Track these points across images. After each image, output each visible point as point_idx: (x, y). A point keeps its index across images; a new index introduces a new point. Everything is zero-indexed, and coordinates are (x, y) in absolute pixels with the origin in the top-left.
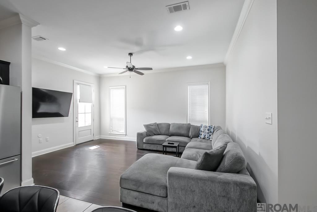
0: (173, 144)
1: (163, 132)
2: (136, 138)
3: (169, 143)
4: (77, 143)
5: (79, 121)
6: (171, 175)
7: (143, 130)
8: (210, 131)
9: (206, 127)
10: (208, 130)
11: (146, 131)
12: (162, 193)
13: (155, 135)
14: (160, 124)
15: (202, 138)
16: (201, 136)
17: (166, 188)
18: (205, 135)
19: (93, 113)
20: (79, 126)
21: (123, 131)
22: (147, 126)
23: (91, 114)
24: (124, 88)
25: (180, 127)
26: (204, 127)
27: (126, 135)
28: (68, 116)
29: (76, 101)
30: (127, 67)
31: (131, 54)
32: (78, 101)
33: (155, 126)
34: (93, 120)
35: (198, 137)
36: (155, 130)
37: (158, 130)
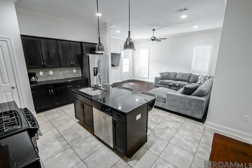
0: (176, 85)
1: (172, 78)
2: (154, 81)
3: (173, 84)
4: (123, 81)
5: (123, 69)
6: (168, 95)
7: (159, 76)
8: (206, 79)
9: (203, 76)
10: (204, 78)
11: (161, 77)
12: (164, 101)
13: (166, 79)
14: (170, 73)
15: (199, 83)
16: (198, 82)
17: (165, 99)
18: (201, 82)
19: (130, 64)
20: (123, 72)
21: (147, 76)
22: (161, 74)
23: (129, 65)
24: (148, 49)
25: (184, 75)
26: (201, 76)
27: (148, 78)
28: (118, 66)
29: (122, 58)
30: (151, 38)
31: (154, 30)
32: (123, 58)
33: (167, 74)
34: (130, 69)
35: (195, 82)
36: (167, 77)
37: (168, 77)
